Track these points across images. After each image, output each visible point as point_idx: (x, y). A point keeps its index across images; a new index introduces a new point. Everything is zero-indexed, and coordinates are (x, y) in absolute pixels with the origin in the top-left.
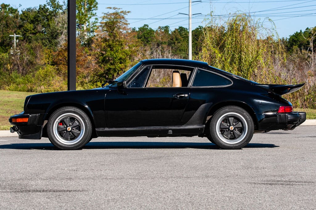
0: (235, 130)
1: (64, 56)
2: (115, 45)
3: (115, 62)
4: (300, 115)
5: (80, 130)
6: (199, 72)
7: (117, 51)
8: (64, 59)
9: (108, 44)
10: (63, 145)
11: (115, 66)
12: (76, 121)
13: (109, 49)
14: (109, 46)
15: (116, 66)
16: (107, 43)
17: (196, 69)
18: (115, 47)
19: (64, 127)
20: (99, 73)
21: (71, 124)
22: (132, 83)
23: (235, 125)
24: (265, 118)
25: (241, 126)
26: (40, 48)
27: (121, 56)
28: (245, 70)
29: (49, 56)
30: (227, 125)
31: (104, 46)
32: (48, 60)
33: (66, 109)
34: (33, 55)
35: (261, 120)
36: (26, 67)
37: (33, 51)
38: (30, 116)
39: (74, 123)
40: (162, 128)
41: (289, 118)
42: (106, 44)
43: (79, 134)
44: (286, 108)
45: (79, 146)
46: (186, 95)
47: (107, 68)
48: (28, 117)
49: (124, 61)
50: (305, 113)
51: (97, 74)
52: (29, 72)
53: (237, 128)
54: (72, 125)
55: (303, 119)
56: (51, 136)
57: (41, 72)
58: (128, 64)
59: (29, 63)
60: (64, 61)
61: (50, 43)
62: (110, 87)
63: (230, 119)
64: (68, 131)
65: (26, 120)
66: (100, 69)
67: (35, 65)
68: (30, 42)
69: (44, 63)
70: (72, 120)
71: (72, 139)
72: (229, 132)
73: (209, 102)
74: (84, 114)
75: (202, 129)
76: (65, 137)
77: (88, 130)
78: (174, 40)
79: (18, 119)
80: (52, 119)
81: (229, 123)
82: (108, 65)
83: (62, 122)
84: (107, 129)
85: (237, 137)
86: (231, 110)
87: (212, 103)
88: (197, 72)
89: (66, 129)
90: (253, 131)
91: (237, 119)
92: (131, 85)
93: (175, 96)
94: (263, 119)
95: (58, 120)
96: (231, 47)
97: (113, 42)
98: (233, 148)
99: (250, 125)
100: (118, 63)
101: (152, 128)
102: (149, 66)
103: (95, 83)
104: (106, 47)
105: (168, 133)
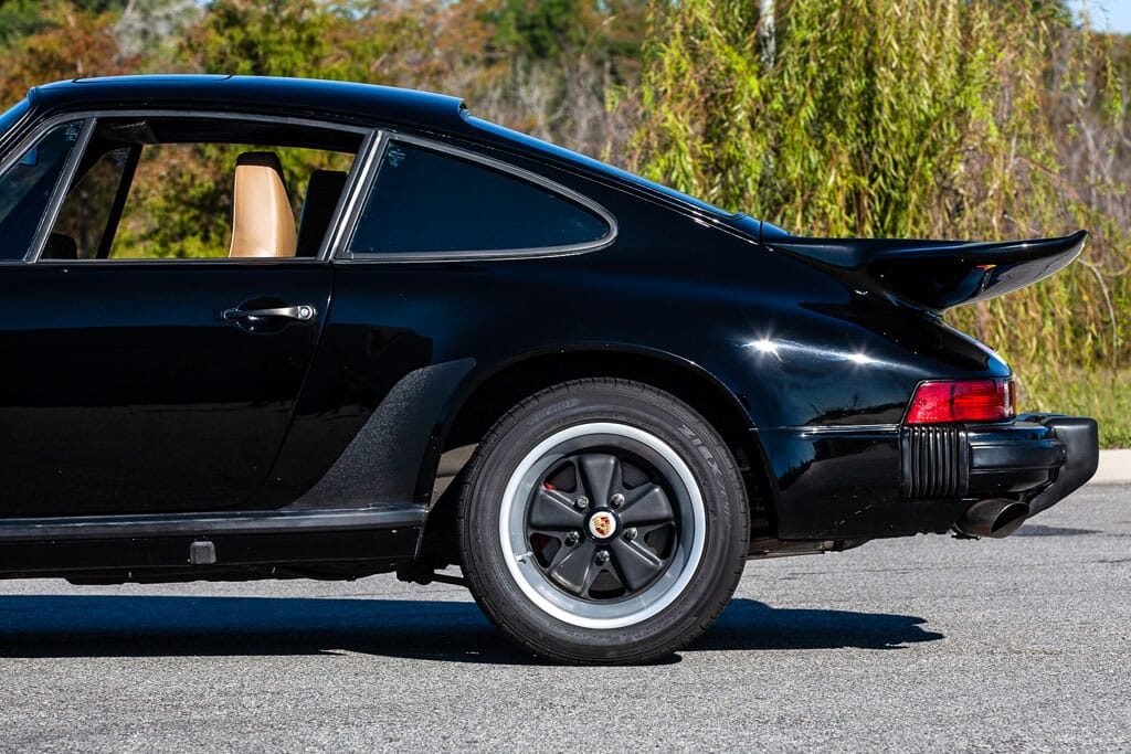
0: (628, 539)
2: (280, 42)
4: (1055, 436)
6: (397, 156)
13: (246, 64)
14: (248, 48)
16: (238, 35)
17: (378, 140)
18: (276, 52)
20: (192, 192)
23: (628, 504)
24: (818, 458)
25: (665, 510)
28: (896, 168)
30: (576, 507)
31: (219, 49)
35: (793, 476)
40: (149, 524)
41: (978, 461)
42: (231, 38)
44: (962, 396)
46: (306, 312)
50: (1094, 425)
51: (184, 197)
53: (638, 524)
55: (1079, 465)
63: (592, 463)
66: (197, 171)
72: (589, 548)
73: (458, 358)
75: (407, 530)
81: (589, 493)
85: (635, 585)
86: (592, 408)
87: (470, 362)
88: (386, 158)
90: (742, 547)
91: (641, 468)
93: (232, 317)
94: (806, 466)
96: (823, 40)
97: (266, 30)
98: (611, 654)
99: (724, 507)
102: (77, 123)
103: (174, 241)
104: (232, 53)
105: (189, 554)
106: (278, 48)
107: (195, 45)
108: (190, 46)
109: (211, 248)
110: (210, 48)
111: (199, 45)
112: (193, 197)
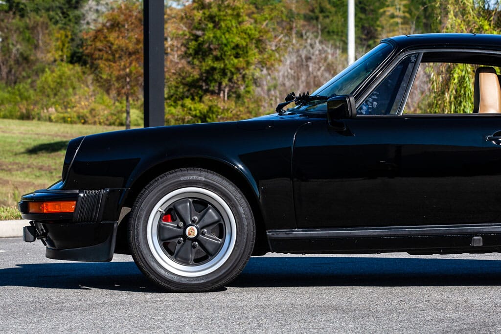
1: (108, 41)
2: (225, 16)
3: (225, 55)
5: (221, 235)
7: (229, 30)
8: (108, 49)
9: (207, 13)
10: (175, 279)
11: (224, 62)
12: (211, 210)
13: (211, 25)
14: (211, 18)
15: (227, 62)
18: (224, 20)
19: (178, 227)
20: (188, 79)
21: (196, 218)
22: (366, 101)
26: (44, 28)
27: (237, 39)
29: (64, 45)
31: (199, 18)
32: (60, 53)
33: (182, 175)
34: (31, 41)
36: (15, 67)
37: (30, 34)
38: (82, 195)
39: (206, 216)
40: (455, 228)
42: (204, 13)
43: (219, 247)
45: (220, 280)
47: (207, 68)
48: (75, 197)
49: (243, 51)
51: (183, 81)
52: (21, 77)
54: (200, 220)
56: (141, 252)
57: (49, 77)
58: (253, 58)
59: (20, 60)
60: (107, 52)
61: (65, 17)
62: (304, 114)
64: (190, 239)
65: (70, 207)
66: (191, 71)
67: (34, 63)
68: (22, 16)
69: (52, 59)
70: (200, 207)
71: (199, 261)
74: (234, 189)
76: (180, 254)
77: (245, 236)
78: (317, 11)
79: (47, 205)
80: (144, 206)
82: (209, 62)
83: (171, 213)
84: (298, 233)
89: (182, 234)
92: (364, 108)
93: (491, 139)
95: (159, 207)
97: (219, 10)
100: (230, 56)
101: (427, 229)
102: (415, 55)
103: (179, 100)
104: (205, 20)
105: (471, 242)
106: (225, 18)
107: (189, 17)
108: (186, 17)
109: (195, 103)
110: (195, 18)
111: (191, 17)
112: (188, 81)
